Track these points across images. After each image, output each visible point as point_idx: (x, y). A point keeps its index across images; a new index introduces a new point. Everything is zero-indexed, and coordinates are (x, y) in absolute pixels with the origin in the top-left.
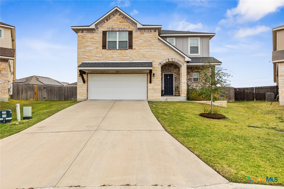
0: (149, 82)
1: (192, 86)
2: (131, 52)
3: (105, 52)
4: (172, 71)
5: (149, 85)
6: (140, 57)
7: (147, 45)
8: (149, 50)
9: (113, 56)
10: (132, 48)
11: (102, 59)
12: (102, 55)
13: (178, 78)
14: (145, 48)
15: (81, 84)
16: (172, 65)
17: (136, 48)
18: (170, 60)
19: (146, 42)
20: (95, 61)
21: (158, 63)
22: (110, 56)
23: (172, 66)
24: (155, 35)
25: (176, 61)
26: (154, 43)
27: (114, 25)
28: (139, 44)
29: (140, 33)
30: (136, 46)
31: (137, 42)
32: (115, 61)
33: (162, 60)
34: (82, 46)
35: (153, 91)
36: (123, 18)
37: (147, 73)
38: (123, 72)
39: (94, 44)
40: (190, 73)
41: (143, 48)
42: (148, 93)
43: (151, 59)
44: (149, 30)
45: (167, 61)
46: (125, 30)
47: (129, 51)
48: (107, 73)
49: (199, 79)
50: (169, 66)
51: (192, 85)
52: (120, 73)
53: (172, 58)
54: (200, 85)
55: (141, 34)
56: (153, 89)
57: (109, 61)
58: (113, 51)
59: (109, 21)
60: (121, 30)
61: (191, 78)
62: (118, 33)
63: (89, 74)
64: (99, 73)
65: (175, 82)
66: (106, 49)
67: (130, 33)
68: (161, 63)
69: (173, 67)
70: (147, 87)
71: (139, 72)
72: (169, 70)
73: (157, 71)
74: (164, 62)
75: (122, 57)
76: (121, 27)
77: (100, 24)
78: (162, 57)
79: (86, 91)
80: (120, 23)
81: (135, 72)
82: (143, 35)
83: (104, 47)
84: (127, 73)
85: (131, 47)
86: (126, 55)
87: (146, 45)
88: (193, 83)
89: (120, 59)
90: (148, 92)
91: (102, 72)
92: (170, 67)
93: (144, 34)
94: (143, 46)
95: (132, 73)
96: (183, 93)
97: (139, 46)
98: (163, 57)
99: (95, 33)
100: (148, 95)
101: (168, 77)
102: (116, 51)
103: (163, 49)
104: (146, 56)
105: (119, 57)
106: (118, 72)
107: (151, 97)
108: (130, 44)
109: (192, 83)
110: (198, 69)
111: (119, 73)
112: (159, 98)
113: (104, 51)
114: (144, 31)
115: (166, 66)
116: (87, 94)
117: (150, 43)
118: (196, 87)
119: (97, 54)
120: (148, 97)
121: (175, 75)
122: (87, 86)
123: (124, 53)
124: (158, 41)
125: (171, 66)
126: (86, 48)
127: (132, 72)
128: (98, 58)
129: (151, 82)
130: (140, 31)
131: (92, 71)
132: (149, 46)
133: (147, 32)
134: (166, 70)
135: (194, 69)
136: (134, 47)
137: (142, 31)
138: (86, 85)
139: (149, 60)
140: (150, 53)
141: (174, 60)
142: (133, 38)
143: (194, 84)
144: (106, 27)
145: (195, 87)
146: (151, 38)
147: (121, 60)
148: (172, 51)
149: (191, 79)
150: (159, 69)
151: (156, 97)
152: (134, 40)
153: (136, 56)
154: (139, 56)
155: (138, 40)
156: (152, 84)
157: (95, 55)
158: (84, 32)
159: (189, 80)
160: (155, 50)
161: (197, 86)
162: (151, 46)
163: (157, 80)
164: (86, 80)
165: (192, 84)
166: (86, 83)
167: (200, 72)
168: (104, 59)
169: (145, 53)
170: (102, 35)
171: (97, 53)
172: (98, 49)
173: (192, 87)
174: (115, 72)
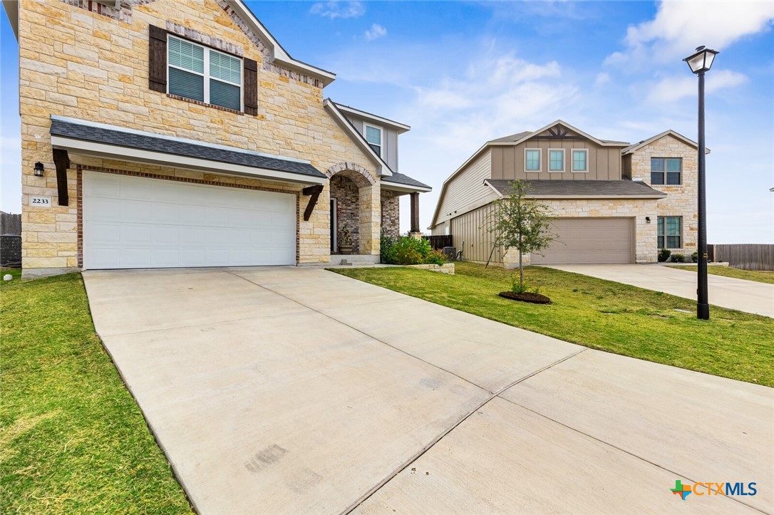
0: (301, 218)
2: (252, 125)
3: (160, 102)
4: (332, 194)
5: (303, 224)
6: (278, 146)
7: (297, 115)
8: (302, 131)
9: (192, 122)
10: (255, 114)
11: (146, 123)
12: (147, 109)
13: (344, 211)
14: (291, 121)
15: (48, 206)
17: (268, 117)
18: (350, 168)
19: (294, 105)
20: (116, 124)
21: (324, 170)
22: (182, 122)
24: (316, 94)
25: (361, 172)
26: (313, 115)
27: (195, 22)
28: (275, 107)
29: (278, 75)
30: (268, 110)
31: (270, 100)
33: (332, 165)
35: (311, 241)
36: (225, 9)
37: (298, 192)
38: (228, 181)
39: (111, 60)
41: (286, 121)
42: (300, 245)
43: (306, 155)
44: (302, 77)
45: (344, 168)
46: (233, 52)
47: (246, 119)
48: (171, 178)
52: (218, 184)
53: (354, 162)
55: (280, 80)
56: (312, 236)
57: (178, 136)
58: (191, 105)
60: (218, 47)
62: (207, 51)
63: (84, 172)
64: (138, 174)
65: (338, 221)
66: (163, 91)
67: (251, 67)
68: (331, 170)
70: (298, 231)
71: (275, 187)
74: (337, 170)
75: (223, 133)
76: (218, 37)
78: (333, 155)
79: (76, 235)
80: (217, 22)
81: (264, 186)
82: (286, 84)
83: (156, 83)
84: (240, 186)
85: (251, 108)
86: (236, 129)
87: (294, 114)
89: (219, 137)
90: (299, 242)
91: (147, 172)
93: (287, 81)
94: (287, 115)
95: (256, 188)
96: (373, 247)
97: (275, 113)
98: (335, 156)
99: (116, 21)
100: (301, 253)
102: (203, 108)
103: (335, 138)
104: (295, 146)
105: (213, 131)
106: (209, 179)
107: (307, 257)
108: (250, 99)
111: (213, 183)
112: (327, 260)
113: (156, 97)
114: (288, 73)
116: (80, 248)
117: (303, 111)
119: (127, 102)
120: (301, 257)
122: (80, 217)
123: (230, 122)
124: (323, 112)
126: (71, 66)
127: (256, 185)
128: (130, 118)
129: (306, 217)
130: (278, 69)
131: (104, 161)
132: (301, 119)
133: (296, 79)
136: (260, 111)
137: (283, 71)
138: (75, 211)
139: (301, 158)
140: (304, 138)
141: (357, 169)
142: (258, 83)
144: (164, 17)
146: (306, 98)
147: (220, 141)
148: (353, 145)
151: (318, 257)
152: (260, 89)
153: (269, 140)
154: (277, 141)
155: (272, 93)
156: (309, 224)
157: (115, 103)
160: (316, 135)
162: (307, 121)
163: (322, 212)
166: (73, 204)
168: (155, 125)
169: (292, 137)
170: (147, 38)
171: (129, 98)
172: (129, 86)
174: (202, 178)
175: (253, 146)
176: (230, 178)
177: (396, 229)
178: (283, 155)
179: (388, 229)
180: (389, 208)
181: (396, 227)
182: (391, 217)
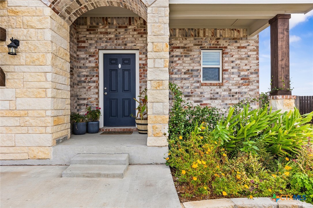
1: (198, 96)
4: (129, 45)
16: (130, 24)
23: (130, 27)
40: (191, 51)
49: (223, 70)
50: (120, 27)
51: (198, 91)
54: (226, 93)
61: (196, 68)
65: (140, 82)
69: (135, 30)
72: (120, 42)
73: (32, 27)
88: (202, 85)
92: (123, 30)
101: (120, 66)
109: (198, 85)
110: (218, 36)
112: (43, 156)
115: (109, 28)
118: (211, 99)
121: (140, 59)
125: (126, 27)
134: (110, 39)
135: (204, 36)
143: (204, 87)
145: (208, 99)
149: (195, 73)
150: (40, 21)
151: (26, 150)
159: (186, 76)
161: (217, 96)
163: (33, 69)
165: (198, 87)
167: (226, 47)
173: (198, 99)
177: (252, 90)
179: (235, 89)
180: (236, 56)
181: (251, 87)
182: (240, 70)
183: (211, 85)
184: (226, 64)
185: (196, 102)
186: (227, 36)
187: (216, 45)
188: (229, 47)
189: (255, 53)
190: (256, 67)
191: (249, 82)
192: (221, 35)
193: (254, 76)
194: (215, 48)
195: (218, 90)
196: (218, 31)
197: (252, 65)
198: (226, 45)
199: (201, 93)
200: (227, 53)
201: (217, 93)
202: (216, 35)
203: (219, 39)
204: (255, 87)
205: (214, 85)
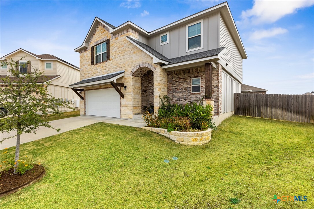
1: (190, 99)
2: (109, 64)
3: (93, 68)
5: (122, 100)
7: (120, 51)
8: (122, 57)
9: (98, 70)
12: (91, 71)
13: (171, 88)
14: (119, 55)
17: (113, 58)
18: (141, 66)
19: (120, 48)
20: (88, 78)
21: (130, 72)
22: (96, 72)
25: (147, 66)
26: (126, 47)
27: (98, 38)
28: (114, 52)
32: (99, 75)
33: (133, 68)
34: (82, 65)
35: (125, 108)
36: (103, 27)
38: (104, 87)
39: (87, 61)
40: (187, 79)
42: (121, 110)
43: (124, 67)
44: (122, 32)
45: (138, 67)
46: (105, 40)
47: (107, 63)
49: (201, 87)
51: (190, 97)
52: (102, 88)
53: (143, 62)
55: (116, 40)
56: (125, 106)
57: (95, 76)
59: (95, 34)
60: (103, 41)
61: (189, 87)
62: (101, 44)
63: (86, 91)
66: (93, 64)
67: (108, 42)
68: (132, 71)
70: (121, 103)
75: (103, 71)
76: (102, 38)
77: (91, 41)
78: (133, 63)
79: (84, 107)
80: (102, 33)
83: (92, 63)
85: (108, 58)
86: (105, 67)
90: (121, 108)
93: (118, 39)
94: (118, 53)
97: (114, 55)
99: (88, 51)
100: (122, 113)
102: (99, 65)
103: (134, 53)
104: (120, 65)
105: (101, 71)
107: (124, 115)
108: (108, 55)
109: (189, 94)
110: (198, 71)
112: (130, 118)
113: (93, 66)
114: (118, 35)
116: (85, 110)
117: (123, 48)
122: (85, 102)
126: (84, 67)
128: (89, 75)
130: (115, 36)
132: (122, 52)
133: (120, 35)
135: (192, 72)
136: (111, 57)
140: (122, 61)
142: (110, 47)
143: (192, 95)
144: (94, 42)
145: (194, 100)
146: (124, 41)
147: (102, 74)
149: (188, 89)
150: (130, 80)
151: (128, 116)
152: (110, 49)
153: (113, 67)
154: (115, 67)
155: (113, 47)
156: (125, 100)
157: (88, 72)
158: (83, 51)
159: (185, 91)
160: (127, 56)
162: (124, 52)
163: (129, 93)
164: (84, 97)
165: (189, 95)
166: (84, 99)
167: (202, 76)
168: (92, 75)
169: (119, 62)
170: (91, 51)
171: (89, 70)
172: (89, 66)
173: (189, 100)
174: (99, 88)
175: (109, 72)
176: (104, 85)
178: (116, 71)
183: (195, 94)
184: (202, 84)
185: (189, 102)
186: (202, 70)
187: (197, 75)
188: (203, 76)
189: (217, 77)
190: (217, 84)
191: (213, 92)
192: (200, 71)
193: (216, 88)
194: (197, 77)
195: (198, 96)
196: (198, 69)
197: (215, 83)
198: (202, 74)
199: (191, 98)
200: (203, 79)
201: (198, 98)
202: (197, 71)
203: (199, 72)
204: (217, 94)
205: (196, 94)
